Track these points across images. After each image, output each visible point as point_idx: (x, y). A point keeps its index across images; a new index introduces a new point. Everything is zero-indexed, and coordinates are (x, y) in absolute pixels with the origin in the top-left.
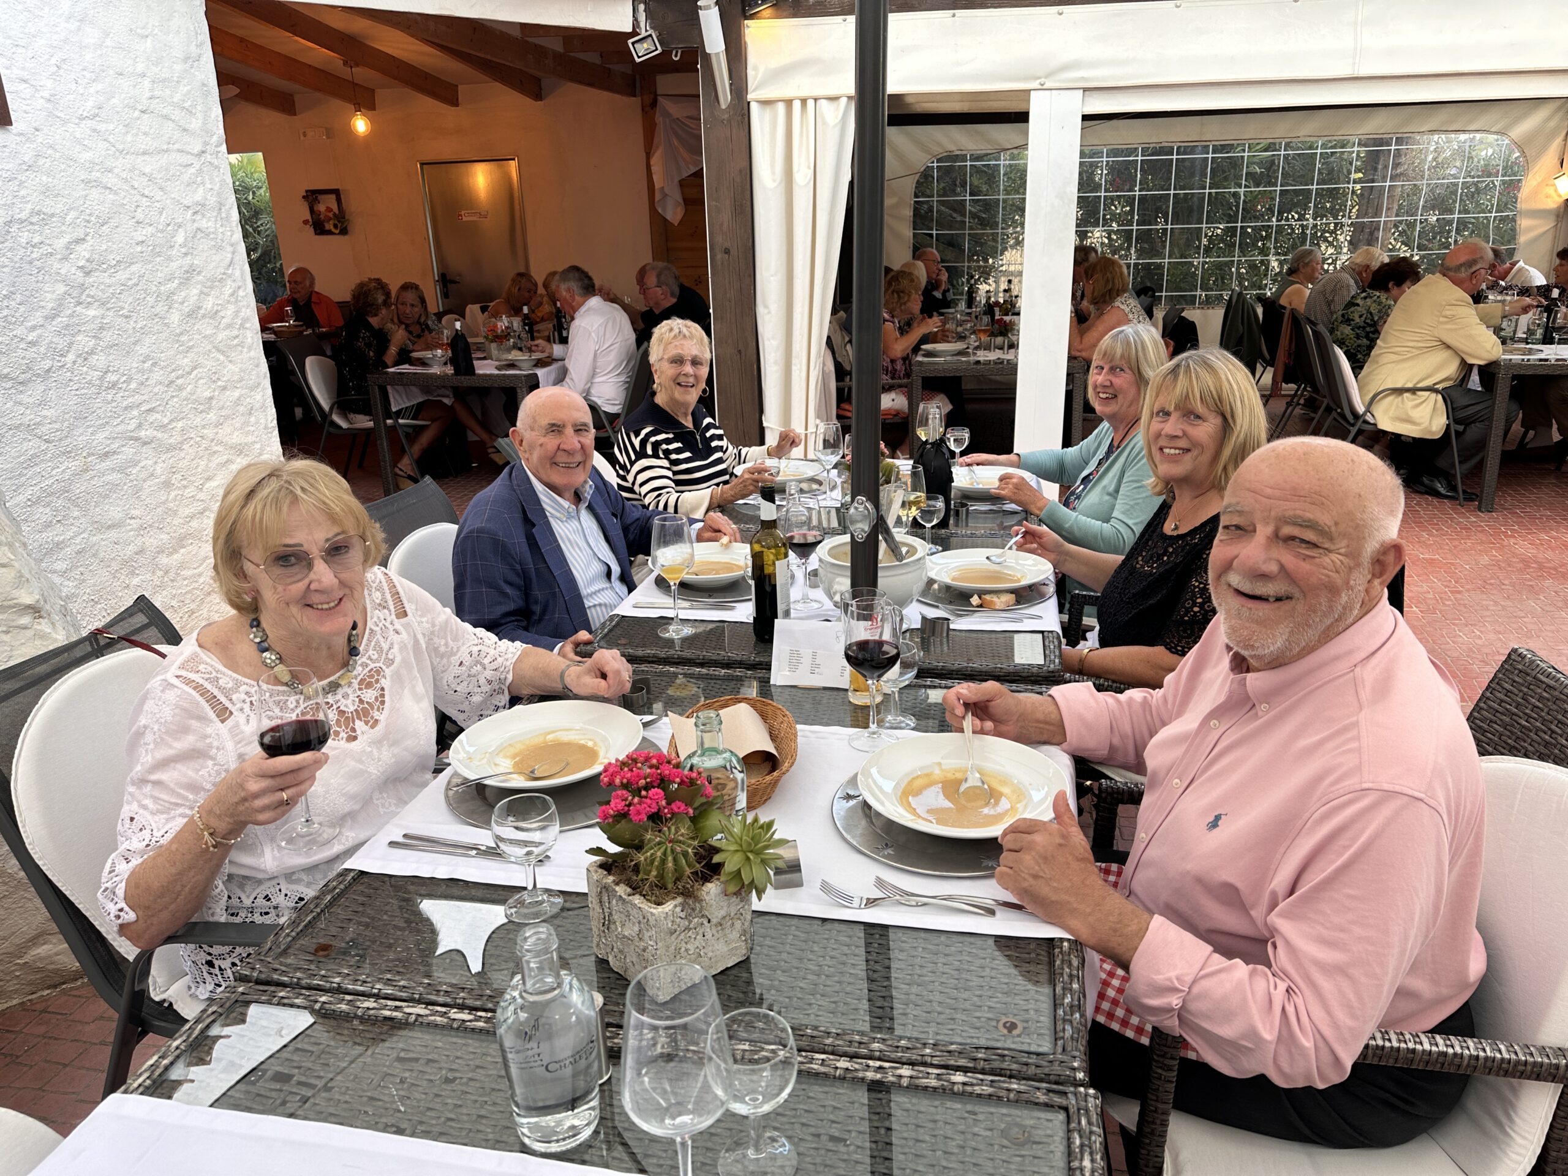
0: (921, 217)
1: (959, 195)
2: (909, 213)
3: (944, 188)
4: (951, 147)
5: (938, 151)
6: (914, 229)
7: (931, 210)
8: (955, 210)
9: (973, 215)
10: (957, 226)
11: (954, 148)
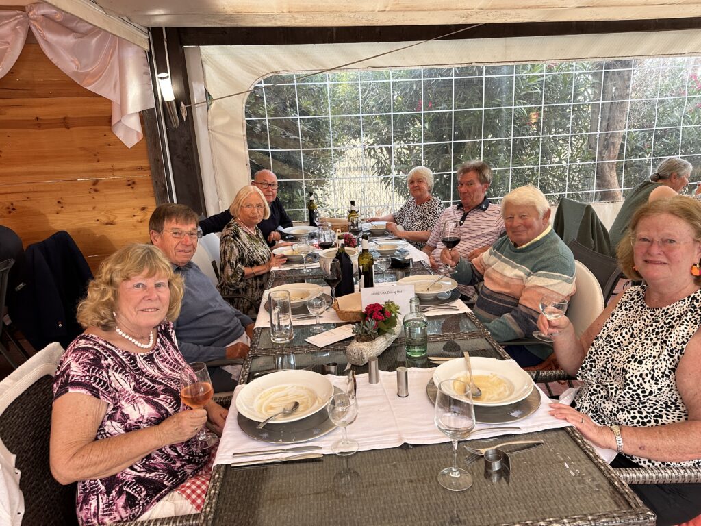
0: (254, 135)
1: (290, 115)
2: (242, 132)
3: (275, 109)
4: (276, 68)
5: (265, 72)
6: (250, 147)
7: (264, 129)
8: (286, 129)
9: (305, 134)
10: (292, 143)
11: (280, 69)
